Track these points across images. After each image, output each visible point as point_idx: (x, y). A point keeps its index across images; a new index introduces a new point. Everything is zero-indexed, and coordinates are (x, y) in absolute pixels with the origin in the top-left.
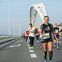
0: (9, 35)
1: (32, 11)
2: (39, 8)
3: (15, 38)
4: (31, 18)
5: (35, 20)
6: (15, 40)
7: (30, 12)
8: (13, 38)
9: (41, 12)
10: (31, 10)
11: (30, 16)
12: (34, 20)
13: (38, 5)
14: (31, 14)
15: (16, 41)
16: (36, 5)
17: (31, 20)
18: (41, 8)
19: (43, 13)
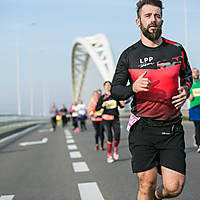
0: (19, 113)
1: (77, 53)
2: (94, 45)
3: (33, 123)
4: (73, 72)
5: (84, 76)
6: (33, 128)
7: (73, 58)
8: (28, 124)
10: (74, 50)
11: (73, 66)
12: (81, 76)
13: (92, 39)
14: (73, 62)
15: (36, 129)
16: (87, 38)
17: (73, 77)
18: (101, 46)
19: (105, 58)
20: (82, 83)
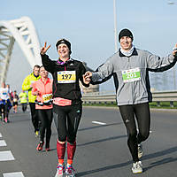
2: (19, 29)
5: (8, 62)
9: (26, 39)
12: (5, 61)
13: (17, 23)
19: (30, 43)
20: (7, 68)
